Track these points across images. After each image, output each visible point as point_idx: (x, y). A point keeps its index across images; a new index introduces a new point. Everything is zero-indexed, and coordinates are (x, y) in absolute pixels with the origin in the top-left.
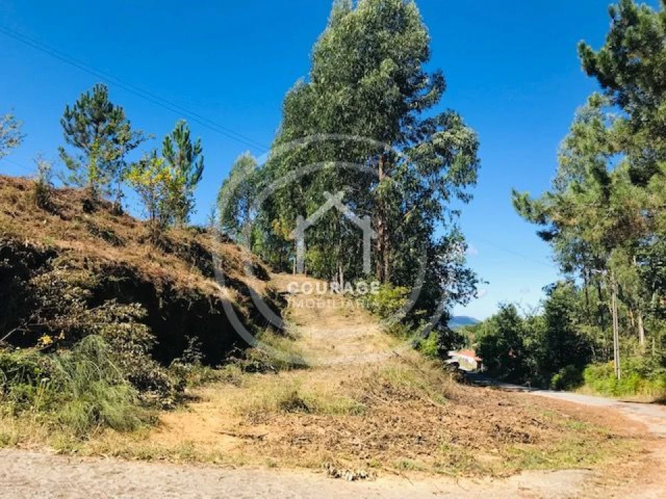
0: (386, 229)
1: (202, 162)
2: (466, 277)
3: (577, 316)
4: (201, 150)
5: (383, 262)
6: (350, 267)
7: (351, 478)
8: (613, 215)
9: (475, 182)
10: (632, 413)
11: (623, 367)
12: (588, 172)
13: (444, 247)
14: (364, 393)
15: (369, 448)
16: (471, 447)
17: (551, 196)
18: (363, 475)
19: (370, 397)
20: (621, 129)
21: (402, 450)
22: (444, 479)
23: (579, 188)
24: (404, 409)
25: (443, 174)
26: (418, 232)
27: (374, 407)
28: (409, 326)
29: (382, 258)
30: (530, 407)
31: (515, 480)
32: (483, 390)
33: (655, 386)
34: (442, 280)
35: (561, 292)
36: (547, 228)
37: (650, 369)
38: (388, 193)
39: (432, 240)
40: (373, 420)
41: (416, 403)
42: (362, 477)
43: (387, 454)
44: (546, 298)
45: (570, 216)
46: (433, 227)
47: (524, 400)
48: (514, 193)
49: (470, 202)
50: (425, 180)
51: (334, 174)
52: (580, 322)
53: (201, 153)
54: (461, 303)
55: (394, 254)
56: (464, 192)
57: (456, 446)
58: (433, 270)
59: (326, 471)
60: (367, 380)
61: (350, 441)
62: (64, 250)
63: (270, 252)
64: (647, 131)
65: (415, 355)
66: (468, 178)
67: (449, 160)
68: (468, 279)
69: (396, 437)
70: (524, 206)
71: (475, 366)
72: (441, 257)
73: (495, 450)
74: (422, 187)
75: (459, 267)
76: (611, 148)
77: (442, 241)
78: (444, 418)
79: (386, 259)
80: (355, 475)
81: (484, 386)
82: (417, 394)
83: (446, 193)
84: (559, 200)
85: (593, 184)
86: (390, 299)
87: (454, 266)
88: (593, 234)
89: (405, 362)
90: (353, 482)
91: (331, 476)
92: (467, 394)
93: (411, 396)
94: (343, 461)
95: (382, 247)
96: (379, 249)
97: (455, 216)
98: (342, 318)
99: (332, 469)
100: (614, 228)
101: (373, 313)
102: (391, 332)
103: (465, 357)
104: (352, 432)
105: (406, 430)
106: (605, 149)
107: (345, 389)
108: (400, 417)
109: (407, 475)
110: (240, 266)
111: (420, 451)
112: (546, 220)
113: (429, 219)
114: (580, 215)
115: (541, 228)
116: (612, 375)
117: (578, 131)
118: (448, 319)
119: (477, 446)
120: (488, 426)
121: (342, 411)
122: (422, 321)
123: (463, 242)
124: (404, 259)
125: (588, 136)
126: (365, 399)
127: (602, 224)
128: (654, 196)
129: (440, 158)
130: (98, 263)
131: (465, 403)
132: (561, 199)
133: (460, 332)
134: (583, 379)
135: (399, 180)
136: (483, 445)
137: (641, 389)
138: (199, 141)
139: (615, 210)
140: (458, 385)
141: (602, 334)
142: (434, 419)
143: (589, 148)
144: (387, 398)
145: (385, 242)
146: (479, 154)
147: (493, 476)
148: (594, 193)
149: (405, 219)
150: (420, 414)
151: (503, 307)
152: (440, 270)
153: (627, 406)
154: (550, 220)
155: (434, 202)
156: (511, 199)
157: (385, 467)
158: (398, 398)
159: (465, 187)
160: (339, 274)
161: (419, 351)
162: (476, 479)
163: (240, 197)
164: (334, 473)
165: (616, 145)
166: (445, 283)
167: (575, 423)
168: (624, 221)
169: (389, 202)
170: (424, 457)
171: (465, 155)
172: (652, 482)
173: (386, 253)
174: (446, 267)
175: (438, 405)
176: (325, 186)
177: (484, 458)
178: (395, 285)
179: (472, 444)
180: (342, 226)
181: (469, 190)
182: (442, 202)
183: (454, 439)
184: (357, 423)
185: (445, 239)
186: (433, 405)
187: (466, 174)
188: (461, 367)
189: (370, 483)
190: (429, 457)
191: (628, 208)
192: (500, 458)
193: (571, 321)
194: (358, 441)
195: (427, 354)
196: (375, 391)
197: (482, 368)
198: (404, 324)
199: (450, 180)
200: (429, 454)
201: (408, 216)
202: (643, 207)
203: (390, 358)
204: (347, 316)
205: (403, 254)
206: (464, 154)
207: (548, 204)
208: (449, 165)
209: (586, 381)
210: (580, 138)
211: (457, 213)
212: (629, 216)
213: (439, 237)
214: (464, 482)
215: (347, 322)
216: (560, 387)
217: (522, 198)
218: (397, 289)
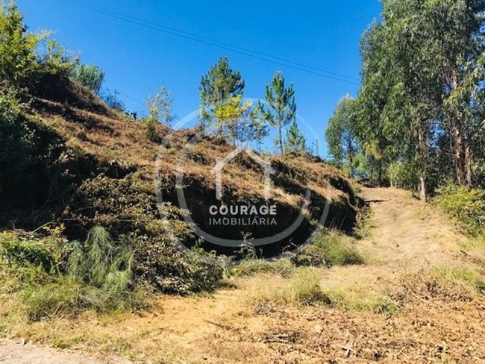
1: (293, 102)
4: (293, 93)
5: (463, 169)
14: (400, 290)
29: (463, 165)
53: (294, 95)
62: (141, 167)
63: (372, 171)
79: (467, 166)
86: (467, 201)
89: (474, 261)
93: (460, 297)
95: (462, 155)
98: (417, 221)
102: (469, 234)
110: (319, 179)
126: (400, 297)
130: (167, 174)
138: (292, 85)
144: (429, 297)
158: (443, 298)
163: (343, 131)
173: (468, 160)
203: (457, 256)
204: (423, 219)
215: (420, 225)
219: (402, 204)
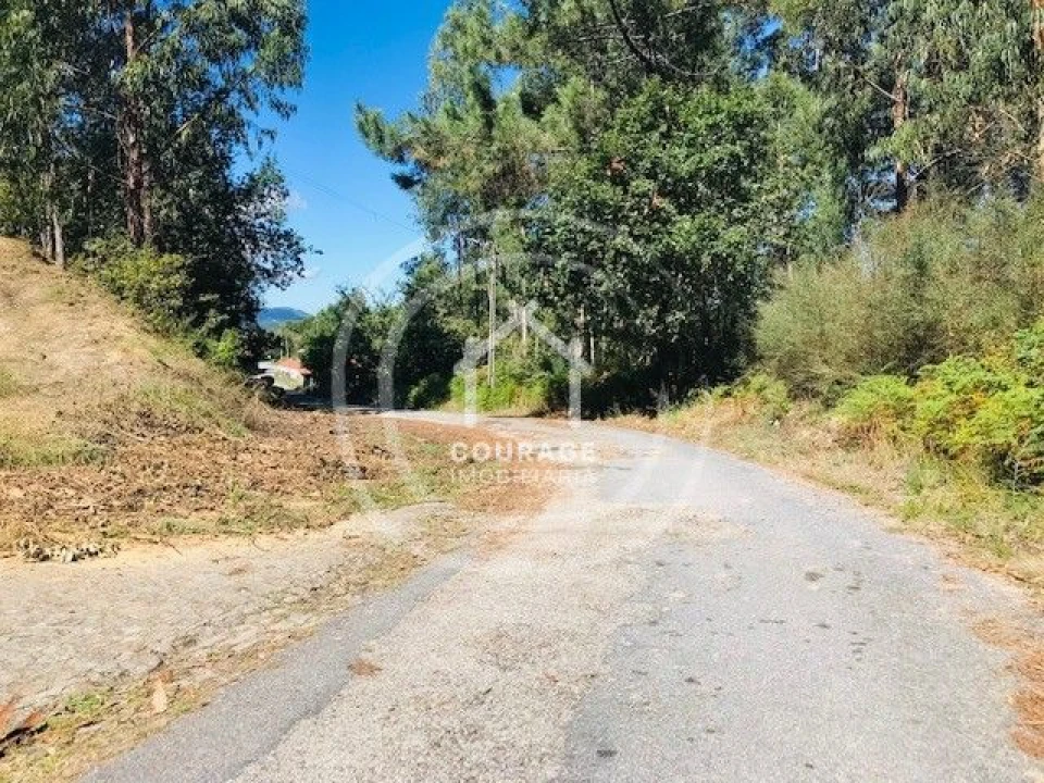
0: (144, 151)
2: (286, 243)
3: (445, 304)
5: (140, 211)
6: (75, 216)
7: (70, 557)
8: (495, 158)
9: (300, 85)
10: (501, 429)
11: (498, 373)
12: (466, 88)
13: (249, 192)
14: (101, 428)
15: (109, 511)
16: (279, 493)
17: (414, 120)
18: (92, 550)
19: (113, 433)
20: (513, 27)
21: (167, 509)
22: (232, 540)
23: (455, 111)
24: (175, 447)
25: (247, 63)
26: (205, 162)
27: (120, 449)
28: (189, 320)
29: (138, 203)
30: (373, 434)
31: (340, 528)
32: (308, 415)
33: (533, 394)
34: (247, 246)
35: (427, 271)
36: (406, 169)
37: (528, 373)
38: (146, 83)
39: (230, 178)
40: (119, 469)
41: (196, 437)
42: (91, 555)
43: (140, 516)
44: (405, 279)
45: (440, 153)
46: (232, 155)
47: (367, 425)
48: (360, 108)
49: (291, 118)
50: (214, 70)
51: (31, 33)
52: (449, 314)
54: (277, 285)
55: (161, 198)
56: (283, 99)
57: (258, 493)
58: (232, 229)
59: (21, 554)
60: (109, 407)
61: (73, 503)
64: (545, 37)
65: (198, 366)
66: (288, 76)
67: (256, 41)
68: (289, 247)
69: (159, 489)
70: (373, 132)
71: (301, 381)
72: (244, 209)
73: (317, 494)
74: (208, 82)
75: (275, 226)
76: (499, 56)
77: (246, 181)
78: (241, 456)
79: (145, 205)
80: (77, 552)
81: (312, 410)
82: (196, 424)
83: (252, 97)
84: (424, 129)
85: (473, 107)
86: (154, 274)
87: (267, 225)
88: (469, 184)
89: (180, 376)
90: (73, 564)
91: (31, 559)
92: (283, 421)
93: (188, 428)
94: (58, 535)
95: (138, 183)
96: (132, 187)
97: (266, 139)
98: (62, 307)
99: (33, 549)
100: (496, 177)
101: (123, 299)
102: (157, 331)
103: (285, 369)
104: (77, 489)
105: (176, 479)
106: (491, 56)
107: (65, 423)
108: (166, 461)
109: (172, 541)
111: (198, 506)
112: (406, 157)
113: (224, 142)
114: (453, 153)
115: (399, 169)
116: (484, 384)
117: (456, 21)
118: (258, 310)
119: (290, 490)
120: (309, 461)
121: (60, 459)
122: (212, 312)
123: (281, 184)
124: (179, 208)
125: (469, 31)
126: (104, 438)
127: (481, 171)
128: (548, 135)
129: (239, 35)
131: (277, 434)
132: (427, 125)
133: (278, 333)
134: (449, 392)
135: (164, 63)
136: (298, 488)
137: (516, 399)
139: (499, 149)
140: (269, 409)
141: (476, 331)
142: (224, 459)
143: (469, 50)
144: (145, 433)
145: (142, 175)
146: (308, 37)
147: (308, 527)
148: (473, 122)
149: (179, 135)
150: (200, 453)
151: (343, 292)
152: (243, 229)
153: (498, 422)
154: (412, 157)
155: (231, 113)
156: (355, 118)
157: (133, 535)
158: (164, 432)
159: (283, 89)
160: (53, 228)
161: (204, 359)
162: (284, 534)
164: (37, 555)
165: (505, 52)
166: (253, 252)
167: (430, 447)
168: (509, 168)
169: (148, 102)
170: (205, 513)
171: (285, 35)
172: (513, 508)
173: (147, 193)
174: (253, 226)
175: (231, 438)
176: (13, 57)
177: (297, 505)
178: (162, 250)
179: (282, 489)
180: (55, 139)
181: (288, 96)
182: (245, 114)
183: (255, 484)
184: (88, 476)
185: (252, 178)
186: (224, 439)
187: (285, 67)
188: (277, 384)
189: (105, 560)
190: (213, 513)
191: (514, 149)
192: (321, 503)
193: (438, 313)
194: (88, 501)
195: (217, 364)
196: (124, 423)
197: (312, 384)
198: (180, 316)
199: (258, 75)
200: (212, 509)
201: (185, 131)
202: (534, 151)
203: (153, 370)
204: (71, 304)
205: (177, 199)
206: (284, 33)
207: (408, 132)
208: (257, 49)
209: (452, 394)
210: (458, 34)
211: (271, 134)
212: (517, 162)
213: (242, 175)
214: (264, 540)
215: (71, 315)
216: (420, 404)
217: (371, 118)
218: (166, 258)
219: (17, 271)
